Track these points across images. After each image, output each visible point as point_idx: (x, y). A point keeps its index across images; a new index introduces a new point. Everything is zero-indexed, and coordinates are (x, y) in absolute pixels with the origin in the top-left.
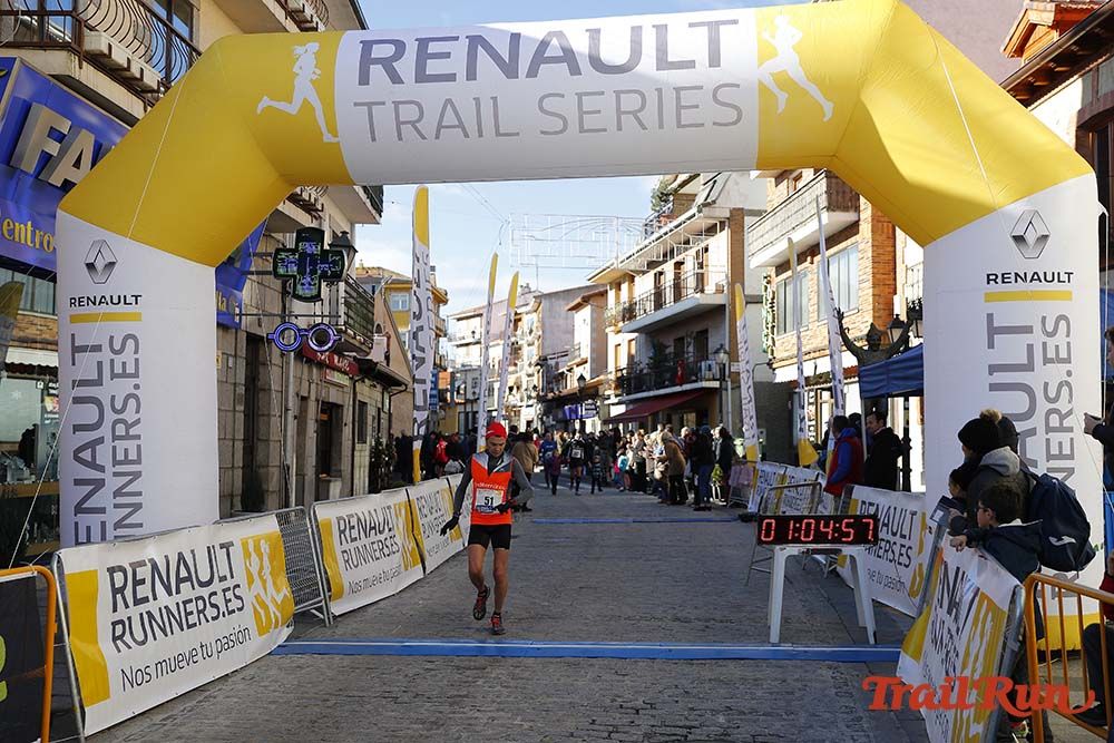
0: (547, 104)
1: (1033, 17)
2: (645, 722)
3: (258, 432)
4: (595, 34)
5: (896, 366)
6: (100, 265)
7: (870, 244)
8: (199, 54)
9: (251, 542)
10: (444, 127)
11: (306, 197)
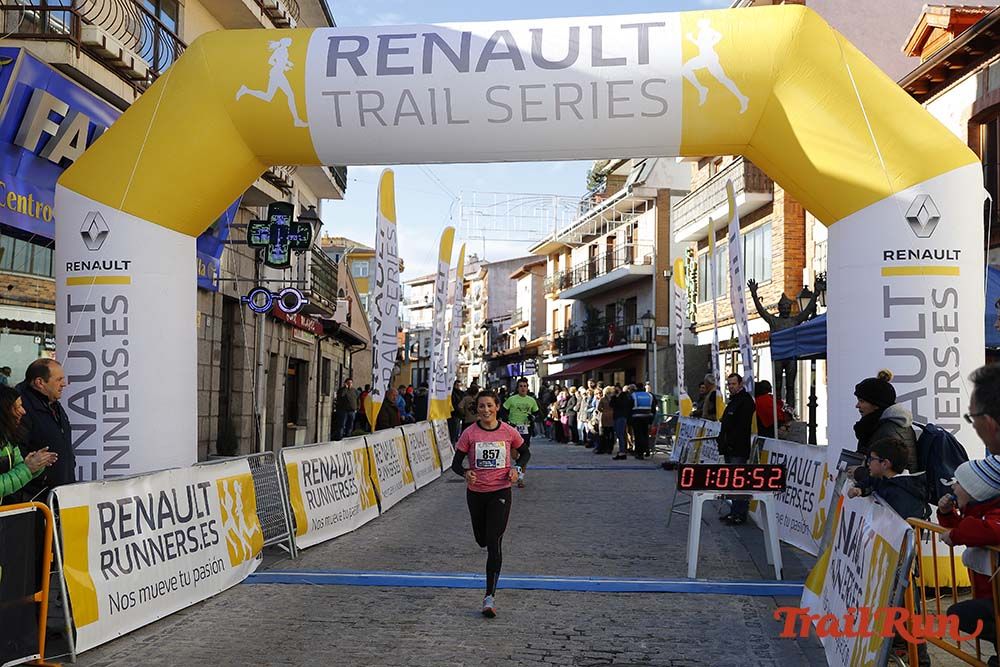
0: (494, 95)
1: (931, 21)
2: (575, 647)
3: (232, 385)
4: (537, 33)
5: (804, 332)
6: (94, 234)
7: (782, 222)
8: (185, 47)
9: (225, 483)
10: (402, 115)
11: (278, 175)
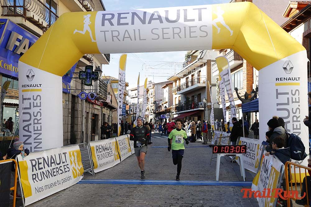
0: (154, 31)
1: (292, 6)
2: (180, 203)
3: (75, 122)
4: (167, 12)
5: (252, 104)
6: (30, 76)
7: (246, 70)
8: (58, 17)
9: (72, 153)
10: (126, 38)
11: (88, 57)
